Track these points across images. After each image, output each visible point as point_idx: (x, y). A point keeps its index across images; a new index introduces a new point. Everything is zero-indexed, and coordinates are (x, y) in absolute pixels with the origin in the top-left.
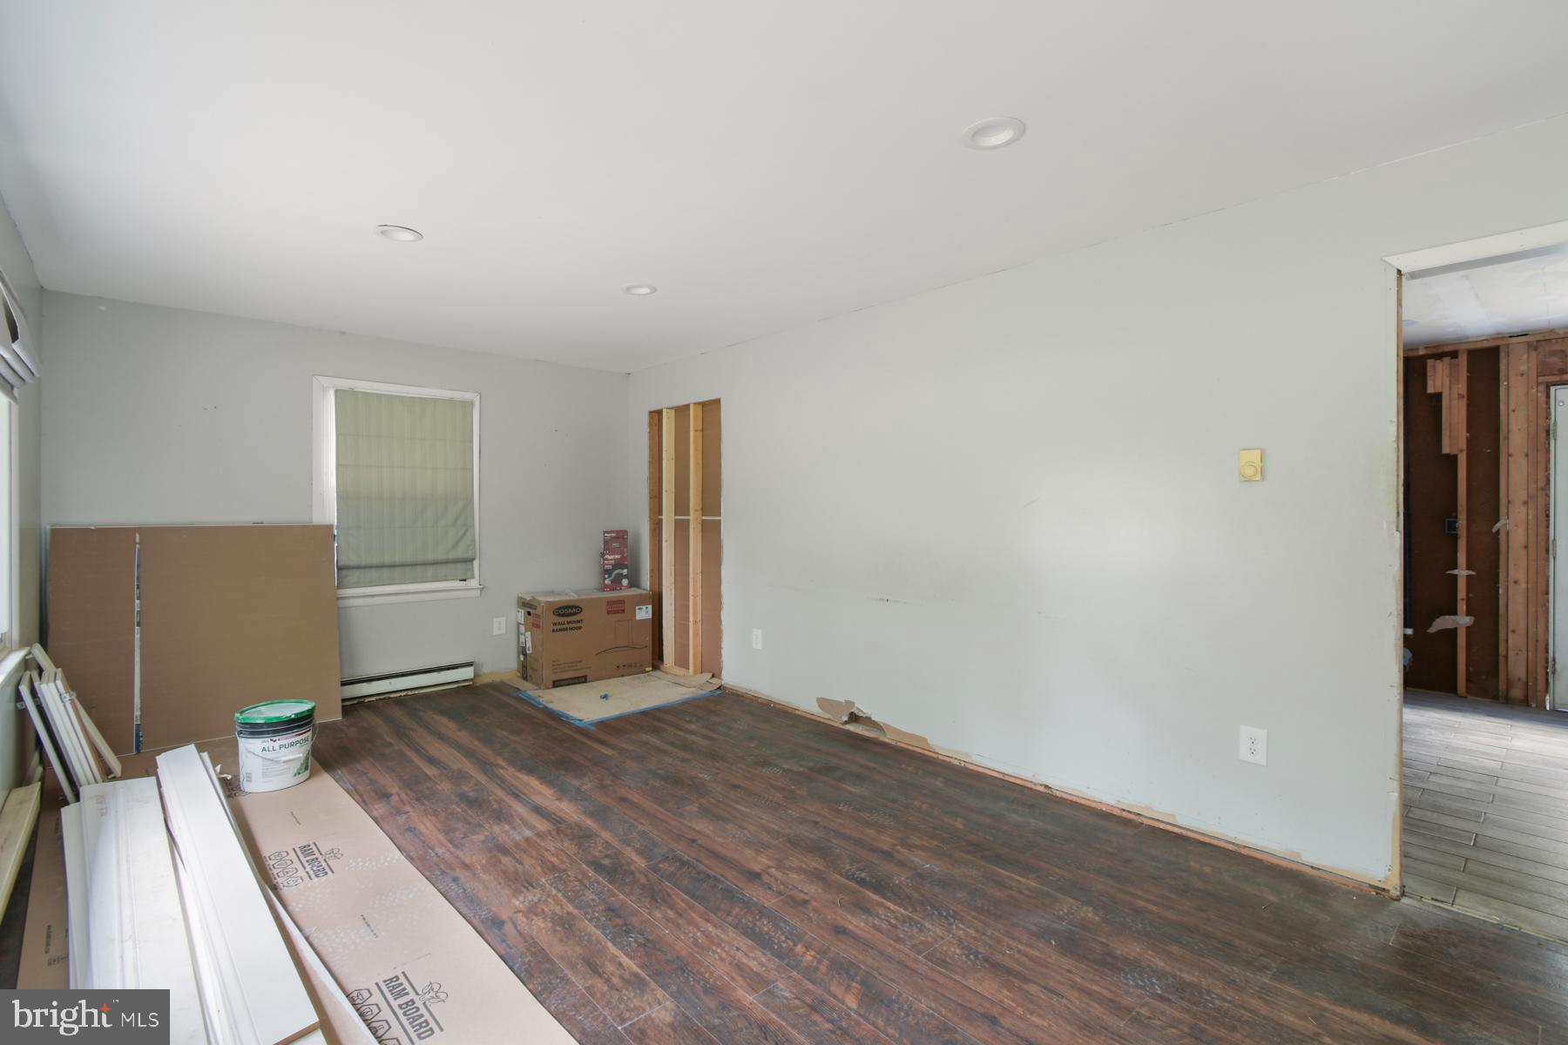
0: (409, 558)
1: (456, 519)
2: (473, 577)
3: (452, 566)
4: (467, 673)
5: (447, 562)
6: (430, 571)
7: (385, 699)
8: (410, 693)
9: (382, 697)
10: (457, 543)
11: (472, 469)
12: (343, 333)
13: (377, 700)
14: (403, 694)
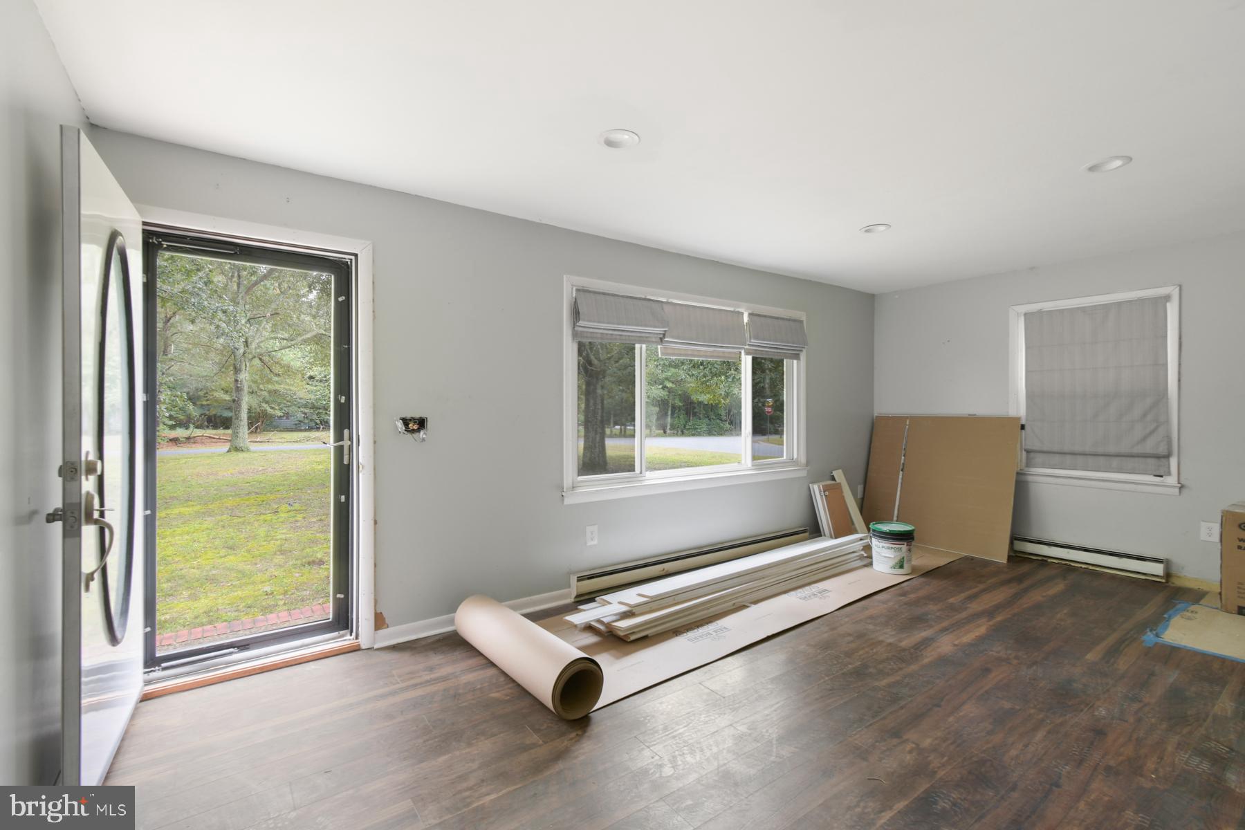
0: (1088, 449)
1: (1145, 415)
2: (1169, 473)
3: (1141, 460)
4: (1158, 569)
5: (1132, 456)
6: (1115, 462)
7: (1065, 564)
8: (1090, 567)
9: (1063, 562)
10: (1144, 439)
11: (1166, 365)
12: (1032, 268)
13: (1058, 563)
14: (1084, 566)
